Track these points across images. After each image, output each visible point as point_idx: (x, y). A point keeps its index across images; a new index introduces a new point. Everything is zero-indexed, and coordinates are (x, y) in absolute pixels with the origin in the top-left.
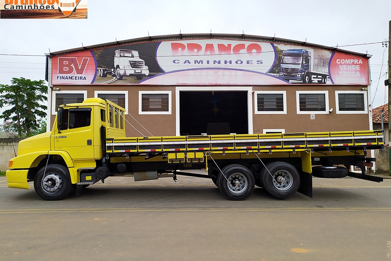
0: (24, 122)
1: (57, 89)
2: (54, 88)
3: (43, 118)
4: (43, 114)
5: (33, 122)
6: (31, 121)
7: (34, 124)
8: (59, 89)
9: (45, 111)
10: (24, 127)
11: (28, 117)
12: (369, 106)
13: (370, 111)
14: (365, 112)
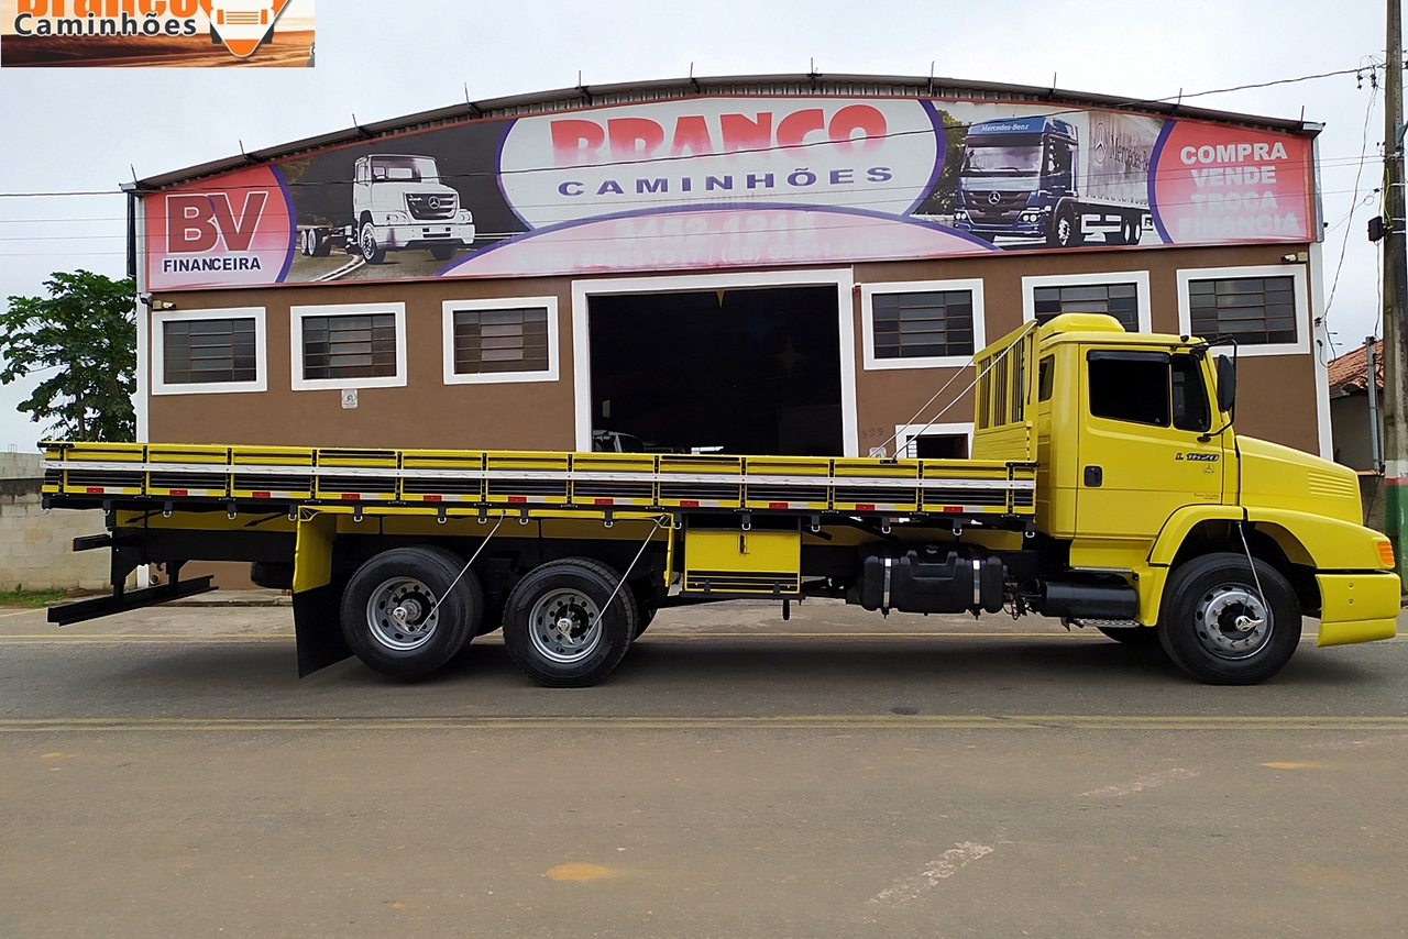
1: (167, 305)
2: (157, 304)
8: (171, 305)
12: (1314, 322)
13: (1318, 341)
14: (1300, 347)
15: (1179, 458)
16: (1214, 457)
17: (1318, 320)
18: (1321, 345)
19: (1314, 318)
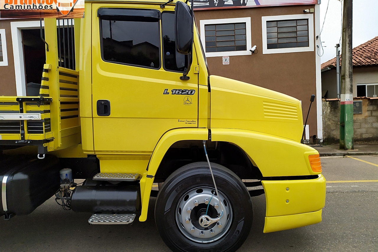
12: (316, 38)
13: (317, 46)
14: (310, 49)
15: (166, 93)
16: (192, 92)
17: (317, 37)
18: (318, 47)
19: (316, 36)
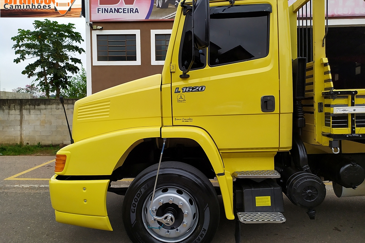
0: (52, 79)
1: (99, 27)
2: (95, 27)
3: (75, 74)
4: (74, 69)
5: (63, 79)
6: (61, 77)
7: (64, 81)
8: (101, 27)
9: (77, 65)
10: (52, 85)
11: (57, 72)
